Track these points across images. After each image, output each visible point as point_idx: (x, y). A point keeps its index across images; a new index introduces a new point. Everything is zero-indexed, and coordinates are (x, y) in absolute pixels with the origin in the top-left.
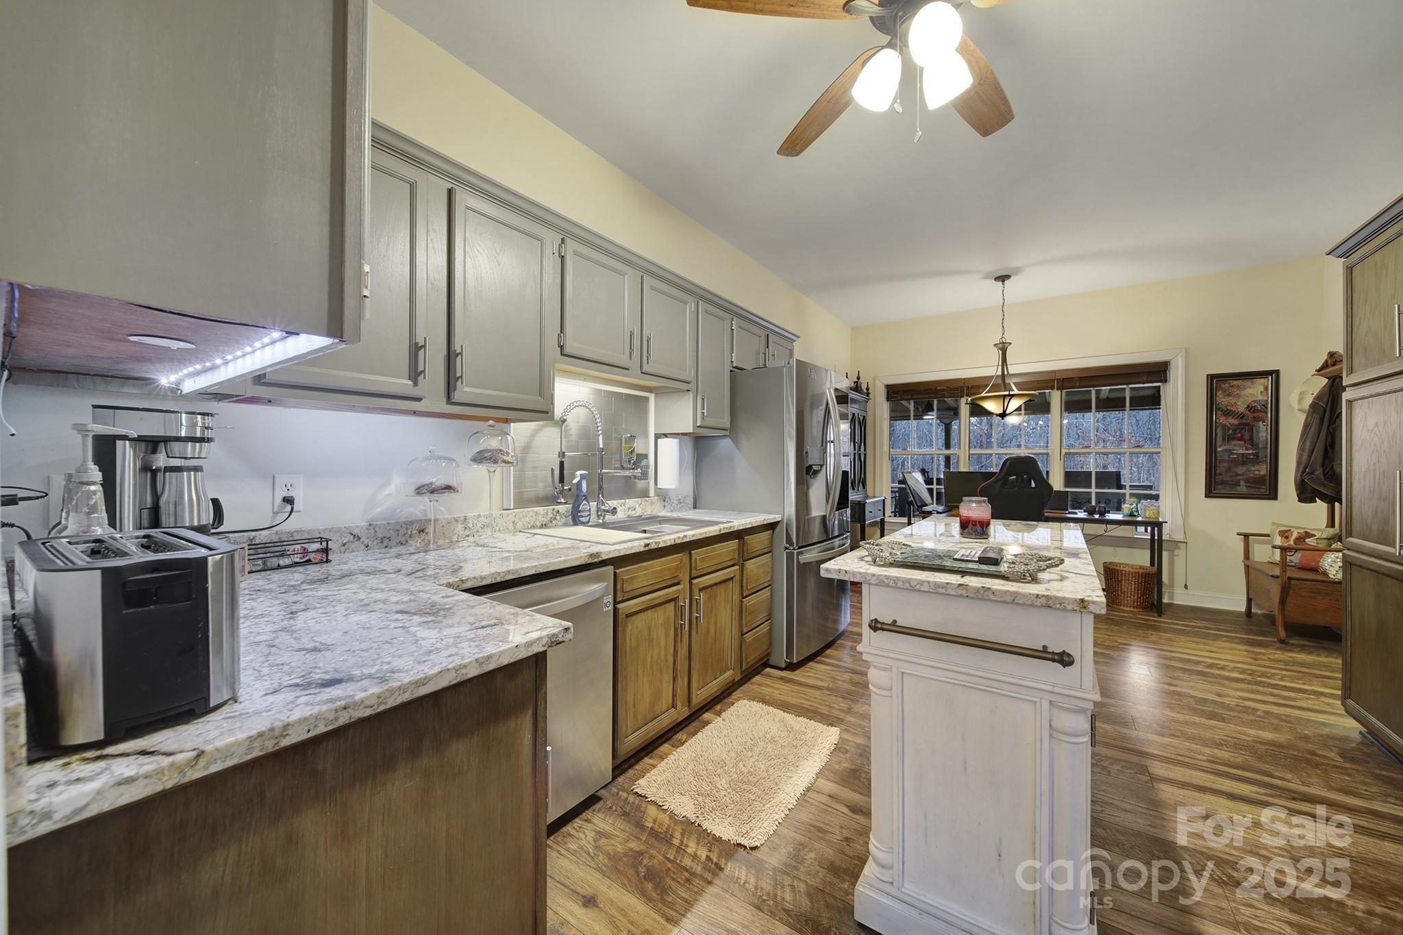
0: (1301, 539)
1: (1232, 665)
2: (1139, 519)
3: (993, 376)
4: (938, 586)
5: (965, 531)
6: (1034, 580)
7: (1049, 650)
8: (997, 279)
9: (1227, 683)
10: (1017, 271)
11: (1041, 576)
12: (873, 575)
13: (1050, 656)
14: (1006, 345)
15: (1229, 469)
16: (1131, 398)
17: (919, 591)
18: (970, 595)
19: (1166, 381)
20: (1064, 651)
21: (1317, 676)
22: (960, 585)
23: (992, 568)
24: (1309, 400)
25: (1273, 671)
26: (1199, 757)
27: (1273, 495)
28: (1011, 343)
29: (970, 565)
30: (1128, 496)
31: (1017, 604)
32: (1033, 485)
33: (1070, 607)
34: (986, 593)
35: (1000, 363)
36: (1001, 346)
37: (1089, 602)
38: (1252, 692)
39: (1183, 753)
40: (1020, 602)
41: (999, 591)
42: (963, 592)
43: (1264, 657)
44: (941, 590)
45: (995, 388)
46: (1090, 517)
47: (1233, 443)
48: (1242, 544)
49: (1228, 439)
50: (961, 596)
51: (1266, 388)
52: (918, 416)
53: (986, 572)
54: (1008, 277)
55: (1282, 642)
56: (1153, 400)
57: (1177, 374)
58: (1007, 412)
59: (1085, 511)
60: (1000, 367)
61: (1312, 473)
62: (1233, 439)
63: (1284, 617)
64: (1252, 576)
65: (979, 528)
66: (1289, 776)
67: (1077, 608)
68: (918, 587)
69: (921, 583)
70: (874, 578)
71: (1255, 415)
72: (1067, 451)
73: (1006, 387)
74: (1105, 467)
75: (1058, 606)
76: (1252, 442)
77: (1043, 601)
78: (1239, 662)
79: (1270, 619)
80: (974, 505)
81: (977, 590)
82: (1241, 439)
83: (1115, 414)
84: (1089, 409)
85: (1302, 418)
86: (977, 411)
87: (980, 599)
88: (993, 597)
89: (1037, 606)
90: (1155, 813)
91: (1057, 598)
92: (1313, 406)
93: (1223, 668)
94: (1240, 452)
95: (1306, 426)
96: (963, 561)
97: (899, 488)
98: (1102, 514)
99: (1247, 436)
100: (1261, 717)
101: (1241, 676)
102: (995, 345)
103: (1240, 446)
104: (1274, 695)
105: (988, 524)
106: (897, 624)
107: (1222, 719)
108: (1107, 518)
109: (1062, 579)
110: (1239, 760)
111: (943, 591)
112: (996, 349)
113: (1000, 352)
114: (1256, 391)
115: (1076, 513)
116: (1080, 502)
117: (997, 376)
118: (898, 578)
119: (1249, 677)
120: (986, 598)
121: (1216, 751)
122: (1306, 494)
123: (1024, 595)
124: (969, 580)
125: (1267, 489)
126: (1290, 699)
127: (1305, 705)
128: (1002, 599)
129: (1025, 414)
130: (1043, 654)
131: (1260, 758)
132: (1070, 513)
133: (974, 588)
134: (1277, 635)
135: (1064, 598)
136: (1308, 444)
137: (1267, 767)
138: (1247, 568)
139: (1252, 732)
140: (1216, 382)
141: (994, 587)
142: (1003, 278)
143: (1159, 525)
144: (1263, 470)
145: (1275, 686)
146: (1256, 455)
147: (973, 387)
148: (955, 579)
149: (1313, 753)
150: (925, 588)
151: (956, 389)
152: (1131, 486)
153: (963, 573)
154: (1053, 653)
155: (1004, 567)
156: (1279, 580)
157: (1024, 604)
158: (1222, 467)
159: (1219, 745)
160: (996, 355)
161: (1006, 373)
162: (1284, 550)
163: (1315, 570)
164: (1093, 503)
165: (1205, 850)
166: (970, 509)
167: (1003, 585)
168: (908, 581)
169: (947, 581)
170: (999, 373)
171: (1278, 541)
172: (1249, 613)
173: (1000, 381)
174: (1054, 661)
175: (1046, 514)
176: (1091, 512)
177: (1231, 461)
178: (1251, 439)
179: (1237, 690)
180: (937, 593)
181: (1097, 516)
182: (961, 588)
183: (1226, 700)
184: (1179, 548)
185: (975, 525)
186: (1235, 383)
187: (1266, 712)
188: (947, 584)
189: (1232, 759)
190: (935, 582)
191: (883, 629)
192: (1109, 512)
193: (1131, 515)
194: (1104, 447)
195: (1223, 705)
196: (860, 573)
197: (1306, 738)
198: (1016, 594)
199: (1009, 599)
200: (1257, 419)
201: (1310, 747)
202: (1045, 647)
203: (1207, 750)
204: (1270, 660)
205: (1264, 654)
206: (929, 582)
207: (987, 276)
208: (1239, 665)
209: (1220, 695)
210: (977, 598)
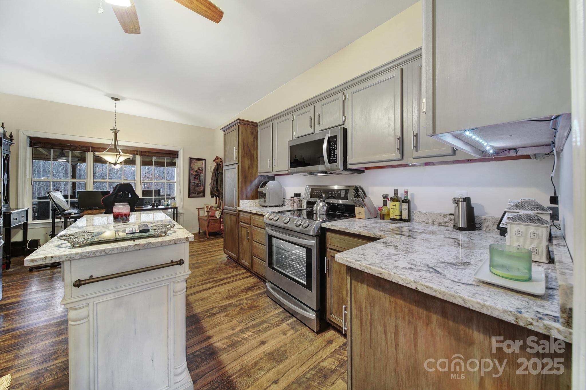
0: (210, 208)
1: (198, 250)
2: (170, 207)
3: (110, 145)
4: (123, 248)
5: (117, 220)
6: (166, 234)
7: (174, 261)
8: (112, 98)
9: (198, 256)
10: (123, 99)
11: (169, 232)
12: (77, 254)
13: (176, 263)
14: (117, 131)
15: (194, 188)
16: (167, 162)
17: (111, 254)
18: (140, 248)
19: (177, 158)
20: (181, 259)
21: (217, 246)
22: (135, 245)
23: (148, 234)
24: (213, 169)
25: (208, 248)
26: (197, 282)
27: (204, 196)
28: (119, 131)
29: (136, 235)
30: (165, 199)
31: (163, 246)
32: (130, 196)
33: (183, 242)
34: (149, 245)
35: (114, 139)
36: (114, 131)
37: (189, 238)
38: (205, 256)
39: (192, 283)
40: (164, 245)
41: (155, 242)
42: (137, 248)
43: (205, 245)
44: (124, 250)
45: (110, 150)
46: (153, 208)
47: (195, 180)
48: (198, 211)
49: (194, 179)
50: (136, 250)
51: (203, 163)
52: (55, 159)
53: (145, 236)
54: (118, 100)
55: (208, 239)
56: (173, 164)
57: (180, 155)
58: (117, 163)
59: (151, 206)
60: (114, 141)
61: (214, 189)
62: (195, 179)
63: (208, 231)
64: (200, 221)
65: (124, 217)
66: (217, 276)
67: (185, 241)
68: (110, 252)
69: (113, 250)
70: (77, 255)
71: (200, 172)
72: (143, 181)
73: (117, 151)
74: (148, 188)
75: (179, 242)
76: (200, 180)
77: (173, 242)
78: (200, 248)
79: (205, 233)
80: (121, 207)
81: (144, 245)
82: (197, 179)
83: (162, 168)
84: (151, 165)
85: (211, 174)
86: (98, 160)
87: (146, 249)
88: (152, 246)
89: (171, 245)
90: (190, 307)
91: (178, 239)
92: (214, 170)
93: (196, 252)
94: (197, 183)
95: (212, 176)
96: (131, 233)
97: (38, 202)
98: (157, 206)
99: (198, 178)
100: (208, 262)
101: (201, 252)
102: (111, 130)
103: (197, 181)
104: (209, 255)
105: (129, 215)
106: (93, 278)
107: (200, 267)
108: (159, 207)
109: (175, 232)
110: (206, 277)
111: (126, 250)
112: (111, 132)
113: (114, 134)
114: (200, 164)
115: (147, 207)
116: (149, 202)
117: (112, 145)
118: (96, 251)
119: (203, 252)
120: (149, 247)
121: (200, 278)
122: (213, 195)
123: (166, 242)
124: (137, 242)
125: (202, 194)
126: (212, 254)
127: (216, 255)
128: (156, 246)
129: (124, 164)
130: (172, 264)
131: (210, 274)
132: (145, 207)
133: (143, 245)
134: (207, 237)
135: (181, 238)
136: (213, 181)
137: (212, 276)
138: (199, 218)
139: (207, 268)
140: (191, 160)
141: (152, 242)
142: (116, 99)
143: (176, 208)
144: (202, 189)
145: (209, 252)
146: (201, 184)
147: (95, 148)
148: (131, 243)
149: (220, 267)
150: (116, 251)
151: (86, 147)
152: (166, 195)
153: (134, 239)
154: (177, 262)
155: (152, 232)
156: (207, 221)
157: (166, 245)
158: (192, 187)
159: (200, 276)
160: (112, 135)
161: (117, 144)
162: (208, 212)
163: (214, 216)
164: (153, 203)
165: (204, 310)
166: (120, 209)
167: (155, 240)
168: (104, 251)
169: (128, 245)
170: (113, 143)
171: (206, 209)
172: (199, 233)
173: (113, 147)
174: (177, 264)
175: (136, 208)
176: (153, 206)
177: (195, 186)
178: (199, 179)
179: (201, 257)
180: (123, 252)
181: (155, 207)
182: (136, 246)
183: (200, 261)
184: (181, 215)
185: (122, 216)
186: (196, 161)
187: (209, 260)
188: (128, 246)
189: (204, 278)
190: (121, 247)
191: (85, 284)
192: (159, 205)
193: (167, 206)
194: (148, 180)
195: (199, 263)
196: (65, 255)
197: (218, 264)
198: (162, 242)
199: (159, 245)
200: (201, 173)
201: (219, 266)
202: (172, 261)
203: (198, 279)
204: (207, 245)
205: (205, 244)
206: (117, 248)
207: (107, 95)
208: (200, 249)
209: (198, 260)
210: (145, 249)
